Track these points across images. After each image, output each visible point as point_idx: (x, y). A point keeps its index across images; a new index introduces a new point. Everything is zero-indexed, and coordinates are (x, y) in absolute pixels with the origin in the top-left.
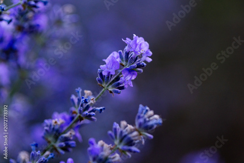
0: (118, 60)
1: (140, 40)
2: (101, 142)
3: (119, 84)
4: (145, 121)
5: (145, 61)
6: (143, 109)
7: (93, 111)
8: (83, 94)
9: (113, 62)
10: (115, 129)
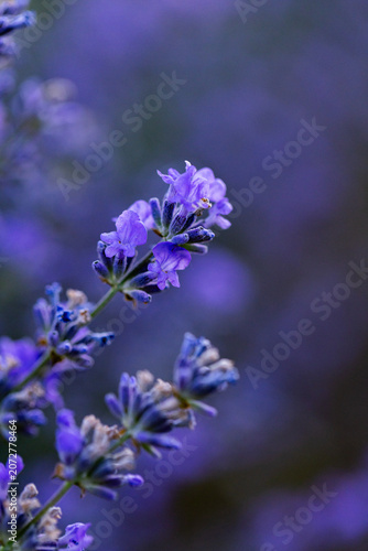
0: (149, 223)
1: (203, 176)
2: (89, 420)
3: (147, 279)
6: (193, 346)
8: (64, 298)
10: (126, 390)
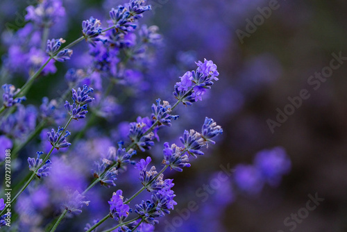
0: (191, 78)
1: (209, 63)
2: (173, 145)
3: (191, 98)
4: (209, 130)
5: (213, 80)
6: (208, 121)
7: (169, 118)
8: (162, 103)
9: (187, 80)
10: (186, 135)
